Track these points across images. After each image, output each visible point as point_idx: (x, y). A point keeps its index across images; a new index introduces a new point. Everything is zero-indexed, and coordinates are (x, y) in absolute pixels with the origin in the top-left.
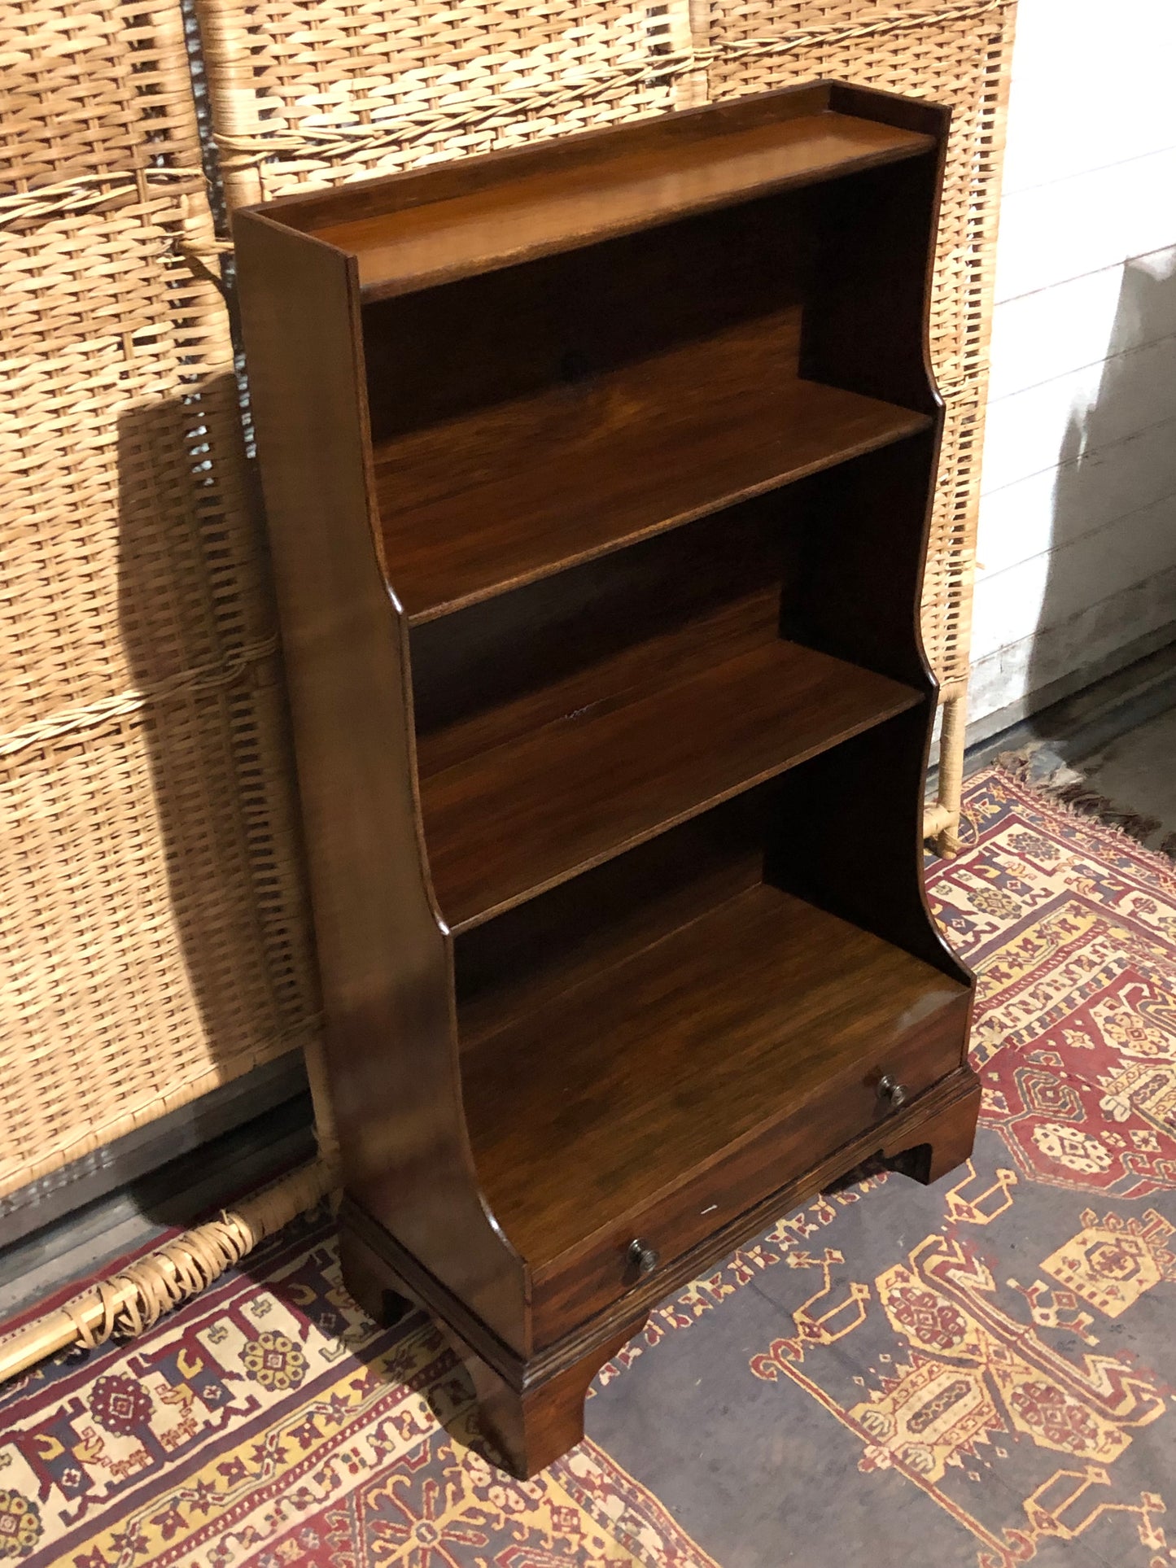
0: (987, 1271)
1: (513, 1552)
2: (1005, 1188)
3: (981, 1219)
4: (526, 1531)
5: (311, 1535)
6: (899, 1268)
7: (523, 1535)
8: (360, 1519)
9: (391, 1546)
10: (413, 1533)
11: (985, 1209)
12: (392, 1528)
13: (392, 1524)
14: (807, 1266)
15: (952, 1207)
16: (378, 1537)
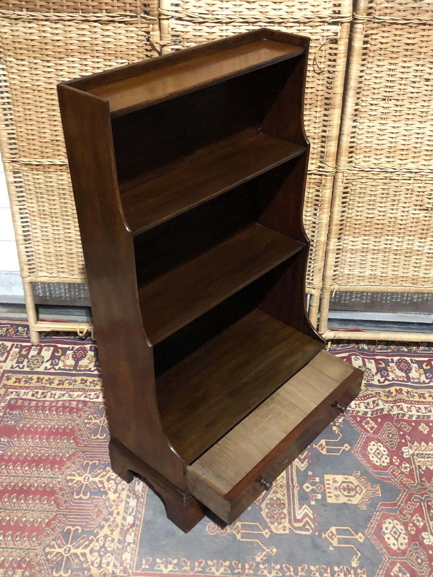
0: (307, 465)
2: (342, 450)
3: (324, 452)
5: (81, 404)
8: (94, 409)
10: (100, 419)
15: (320, 444)
16: (92, 415)
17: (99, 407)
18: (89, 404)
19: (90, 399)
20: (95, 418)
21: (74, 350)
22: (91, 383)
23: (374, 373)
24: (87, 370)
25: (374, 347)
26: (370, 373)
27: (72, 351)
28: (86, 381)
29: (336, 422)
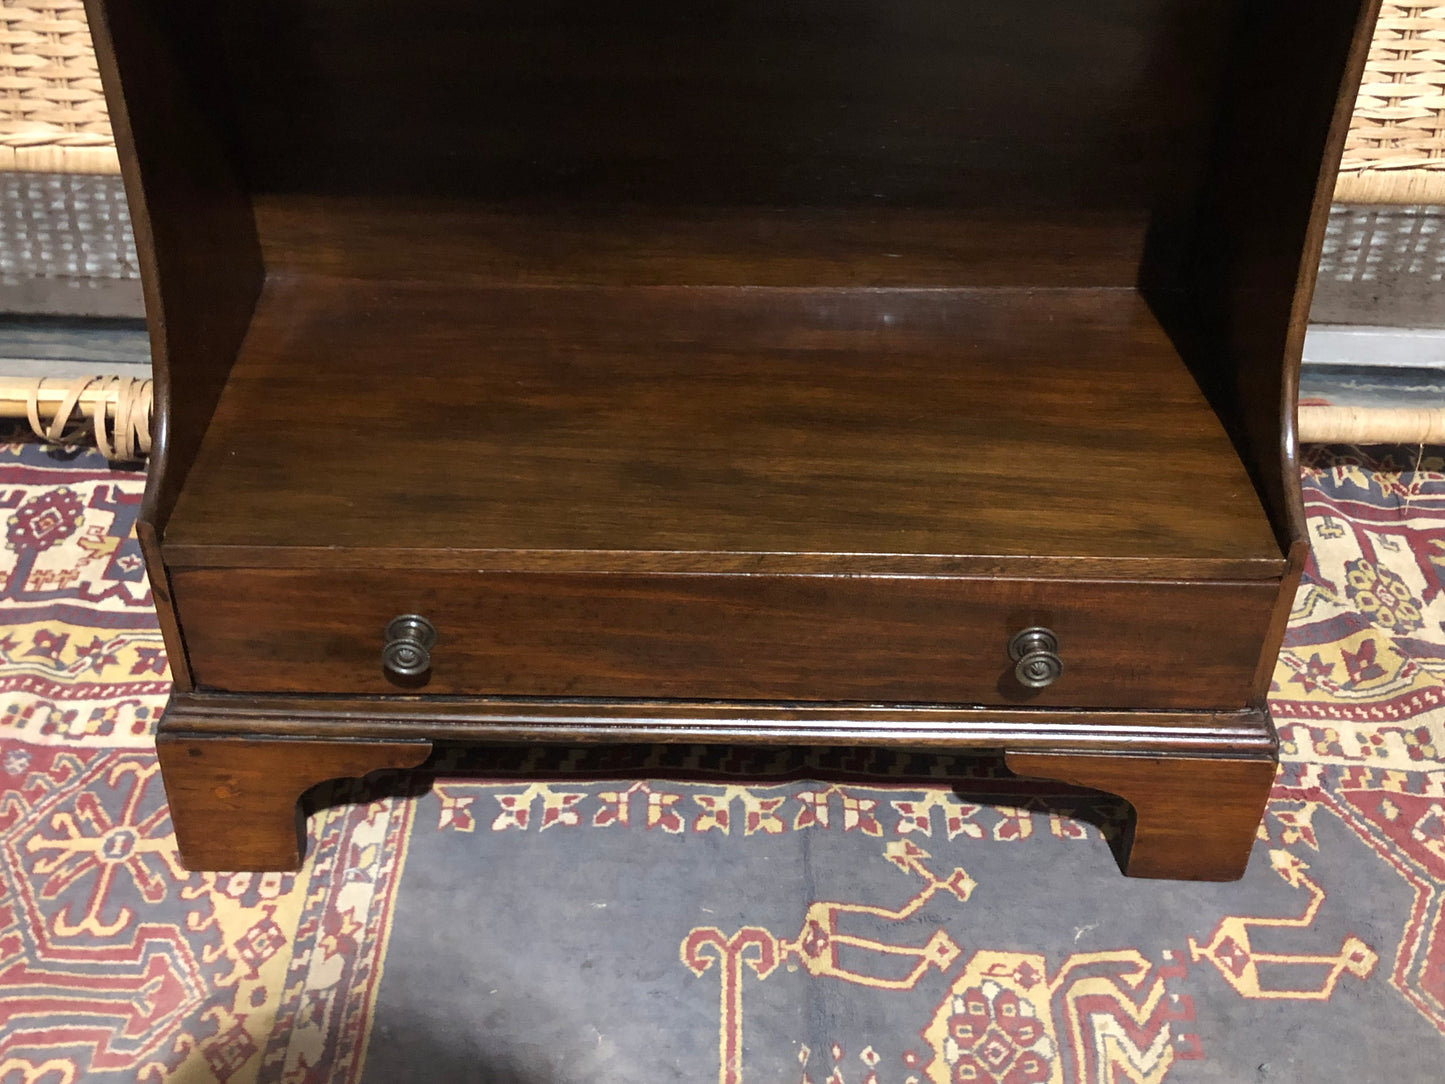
0: (1167, 1060)
1: (169, 933)
2: (1336, 971)
3: (1247, 984)
4: (209, 921)
5: (23, 760)
6: (1036, 962)
7: (199, 924)
8: (84, 782)
9: (73, 830)
10: (110, 834)
11: (1269, 977)
12: (96, 813)
13: (100, 809)
14: (906, 869)
15: (1219, 938)
16: (71, 811)
17: (109, 772)
18: (62, 761)
19: (67, 735)
20: (85, 830)
21: (23, 503)
22: (82, 652)
23: (1418, 595)
24: (71, 593)
25: (1393, 479)
26: (1399, 591)
27: (13, 511)
28: (59, 643)
29: (1284, 829)
